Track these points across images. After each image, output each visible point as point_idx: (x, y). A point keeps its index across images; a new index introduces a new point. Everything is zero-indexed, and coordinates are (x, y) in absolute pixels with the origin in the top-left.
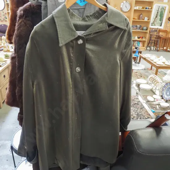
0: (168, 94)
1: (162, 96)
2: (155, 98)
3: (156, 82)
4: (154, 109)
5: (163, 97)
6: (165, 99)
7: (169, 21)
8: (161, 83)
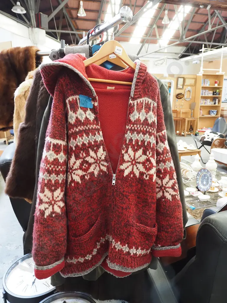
0: (205, 183)
1: (197, 188)
2: (189, 191)
3: (185, 171)
4: (193, 205)
5: (199, 189)
6: (201, 190)
7: (178, 100)
8: (191, 171)
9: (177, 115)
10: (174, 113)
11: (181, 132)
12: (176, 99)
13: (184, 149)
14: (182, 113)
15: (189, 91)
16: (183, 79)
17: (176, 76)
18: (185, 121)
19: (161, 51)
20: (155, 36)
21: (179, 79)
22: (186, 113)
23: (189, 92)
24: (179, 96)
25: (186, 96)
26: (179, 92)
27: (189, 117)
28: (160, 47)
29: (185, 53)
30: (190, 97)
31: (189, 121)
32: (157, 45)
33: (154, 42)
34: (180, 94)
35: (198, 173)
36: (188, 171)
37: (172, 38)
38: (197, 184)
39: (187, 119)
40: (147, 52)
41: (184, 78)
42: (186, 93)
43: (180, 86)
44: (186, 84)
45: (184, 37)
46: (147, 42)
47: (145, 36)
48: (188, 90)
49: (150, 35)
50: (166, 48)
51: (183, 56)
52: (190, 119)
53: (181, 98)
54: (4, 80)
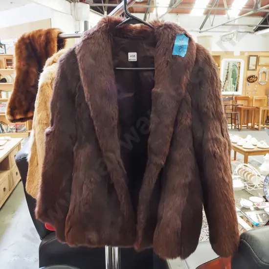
1: (264, 197)
5: (267, 199)
7: (250, 83)
8: (258, 176)
9: (248, 103)
10: (245, 100)
11: (254, 125)
12: (247, 82)
13: (253, 147)
14: (256, 100)
15: (264, 72)
16: (255, 58)
17: (247, 55)
18: (259, 111)
19: (229, 23)
20: (222, 5)
21: (251, 57)
22: (260, 100)
23: (264, 74)
24: (251, 79)
25: (260, 80)
26: (250, 73)
27: (265, 105)
28: (229, 19)
29: (261, 24)
30: (266, 80)
31: (264, 110)
32: (226, 16)
33: (222, 13)
34: (252, 76)
35: (266, 179)
36: (254, 175)
37: (244, 6)
38: (264, 192)
39: (261, 109)
40: (212, 26)
41: (257, 56)
42: (260, 75)
43: (252, 67)
44: (260, 64)
45: (259, 5)
46: (212, 13)
47: (210, 5)
48: (262, 71)
49: (216, 5)
50: (236, 19)
51: (259, 29)
52: (266, 109)
53: (254, 82)
54: (24, 65)
